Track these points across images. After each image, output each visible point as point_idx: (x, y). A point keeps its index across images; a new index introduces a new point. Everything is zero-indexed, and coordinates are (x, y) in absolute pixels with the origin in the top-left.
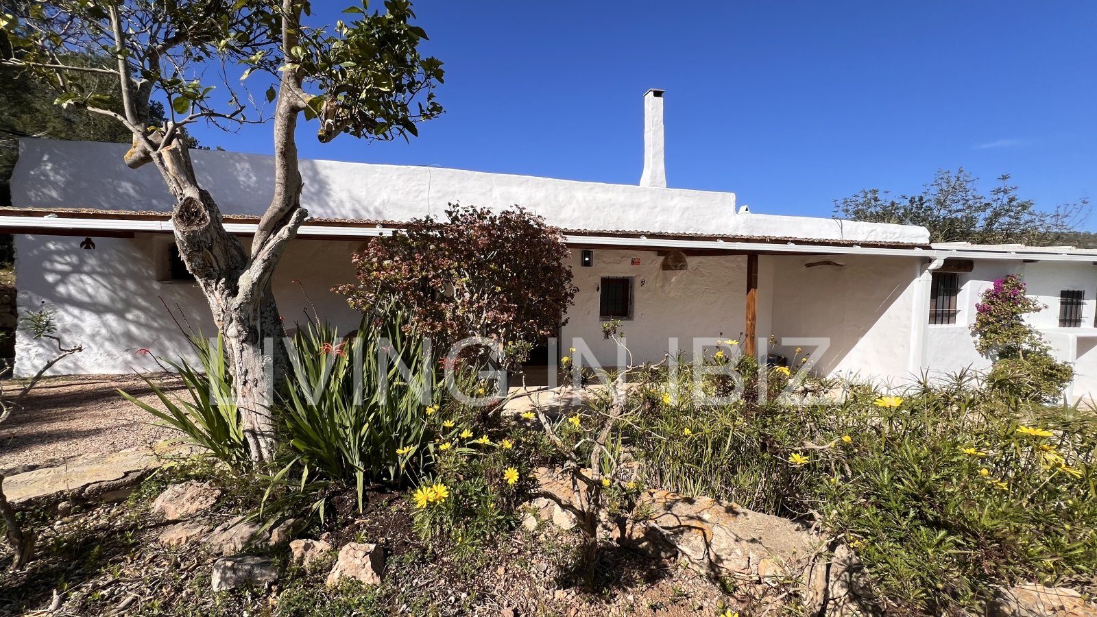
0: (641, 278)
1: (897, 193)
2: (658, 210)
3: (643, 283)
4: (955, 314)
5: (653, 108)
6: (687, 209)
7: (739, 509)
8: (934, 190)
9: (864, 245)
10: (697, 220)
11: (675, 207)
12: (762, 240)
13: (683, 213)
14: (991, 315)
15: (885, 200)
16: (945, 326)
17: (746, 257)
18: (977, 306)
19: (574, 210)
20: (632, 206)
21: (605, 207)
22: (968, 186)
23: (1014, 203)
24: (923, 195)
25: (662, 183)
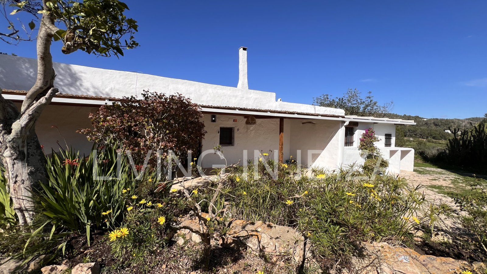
0: (237, 128)
1: (334, 96)
2: (244, 98)
3: (238, 130)
4: (353, 143)
5: (243, 55)
6: (256, 99)
7: (273, 225)
8: (347, 96)
9: (322, 116)
10: (261, 104)
11: (251, 98)
12: (285, 113)
13: (255, 100)
14: (364, 142)
15: (331, 99)
16: (350, 147)
17: (279, 119)
18: (360, 139)
19: (208, 97)
20: (233, 96)
21: (222, 96)
22: (358, 95)
23: (372, 102)
24: (343, 97)
25: (246, 87)
